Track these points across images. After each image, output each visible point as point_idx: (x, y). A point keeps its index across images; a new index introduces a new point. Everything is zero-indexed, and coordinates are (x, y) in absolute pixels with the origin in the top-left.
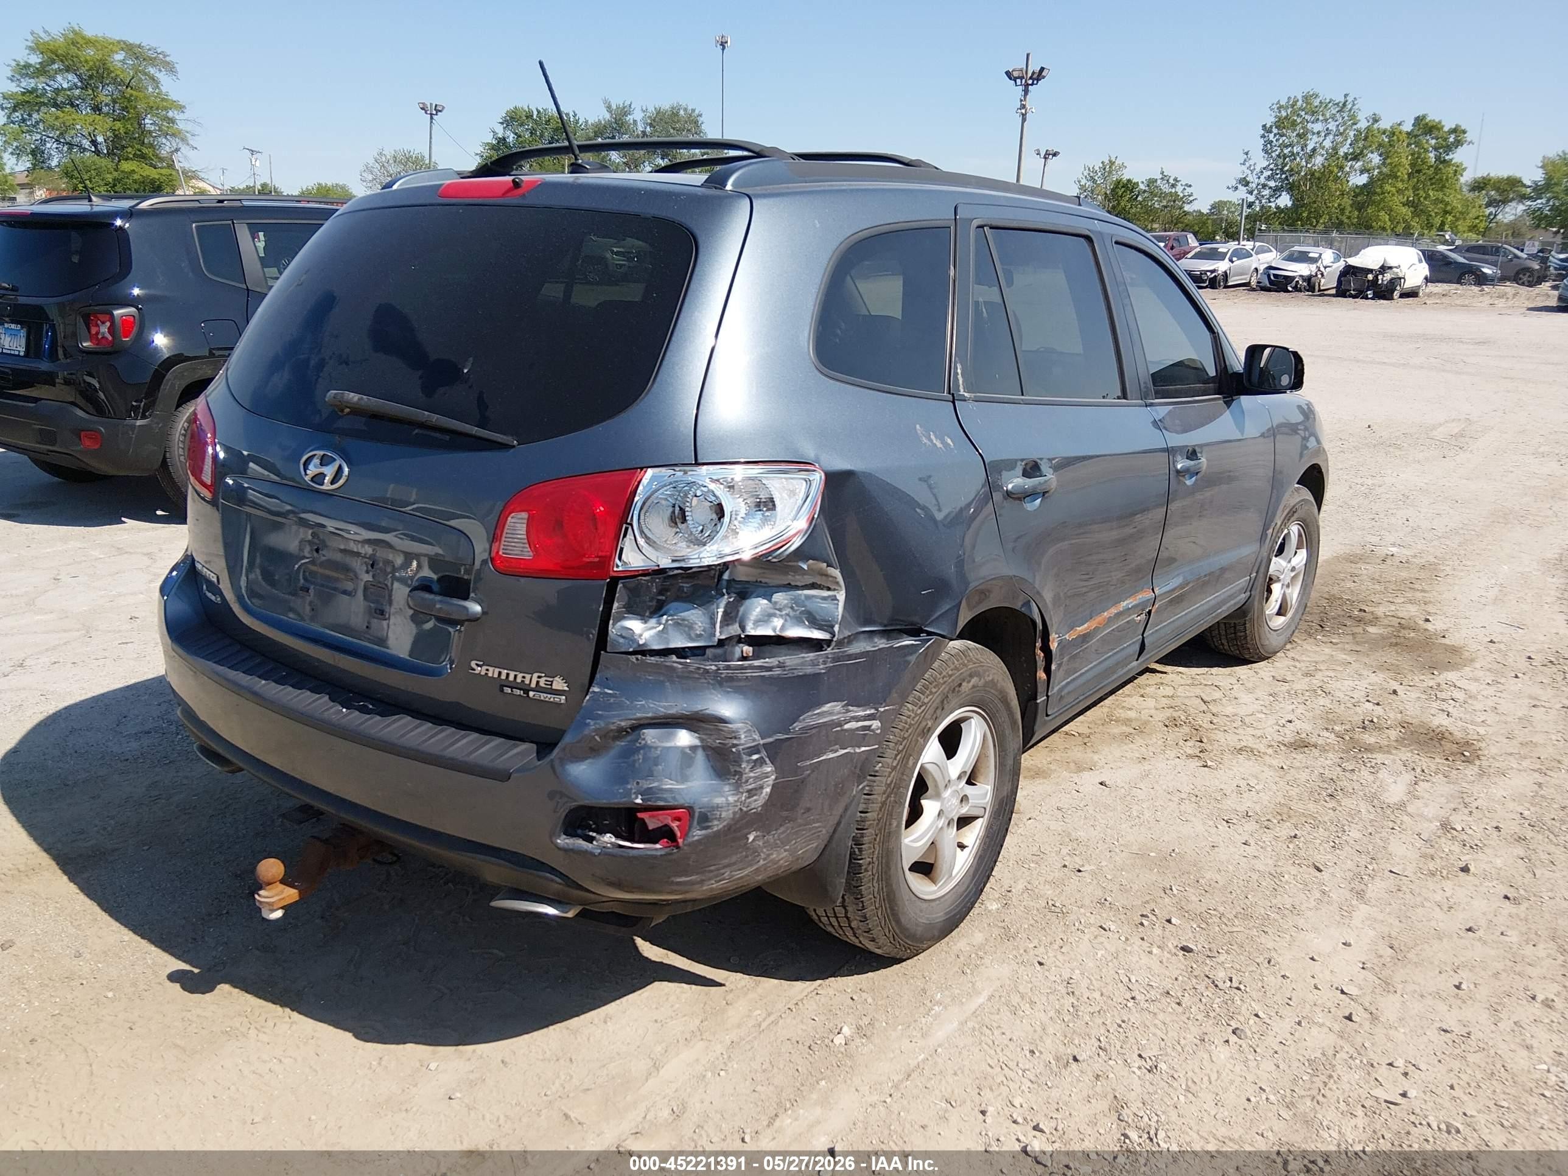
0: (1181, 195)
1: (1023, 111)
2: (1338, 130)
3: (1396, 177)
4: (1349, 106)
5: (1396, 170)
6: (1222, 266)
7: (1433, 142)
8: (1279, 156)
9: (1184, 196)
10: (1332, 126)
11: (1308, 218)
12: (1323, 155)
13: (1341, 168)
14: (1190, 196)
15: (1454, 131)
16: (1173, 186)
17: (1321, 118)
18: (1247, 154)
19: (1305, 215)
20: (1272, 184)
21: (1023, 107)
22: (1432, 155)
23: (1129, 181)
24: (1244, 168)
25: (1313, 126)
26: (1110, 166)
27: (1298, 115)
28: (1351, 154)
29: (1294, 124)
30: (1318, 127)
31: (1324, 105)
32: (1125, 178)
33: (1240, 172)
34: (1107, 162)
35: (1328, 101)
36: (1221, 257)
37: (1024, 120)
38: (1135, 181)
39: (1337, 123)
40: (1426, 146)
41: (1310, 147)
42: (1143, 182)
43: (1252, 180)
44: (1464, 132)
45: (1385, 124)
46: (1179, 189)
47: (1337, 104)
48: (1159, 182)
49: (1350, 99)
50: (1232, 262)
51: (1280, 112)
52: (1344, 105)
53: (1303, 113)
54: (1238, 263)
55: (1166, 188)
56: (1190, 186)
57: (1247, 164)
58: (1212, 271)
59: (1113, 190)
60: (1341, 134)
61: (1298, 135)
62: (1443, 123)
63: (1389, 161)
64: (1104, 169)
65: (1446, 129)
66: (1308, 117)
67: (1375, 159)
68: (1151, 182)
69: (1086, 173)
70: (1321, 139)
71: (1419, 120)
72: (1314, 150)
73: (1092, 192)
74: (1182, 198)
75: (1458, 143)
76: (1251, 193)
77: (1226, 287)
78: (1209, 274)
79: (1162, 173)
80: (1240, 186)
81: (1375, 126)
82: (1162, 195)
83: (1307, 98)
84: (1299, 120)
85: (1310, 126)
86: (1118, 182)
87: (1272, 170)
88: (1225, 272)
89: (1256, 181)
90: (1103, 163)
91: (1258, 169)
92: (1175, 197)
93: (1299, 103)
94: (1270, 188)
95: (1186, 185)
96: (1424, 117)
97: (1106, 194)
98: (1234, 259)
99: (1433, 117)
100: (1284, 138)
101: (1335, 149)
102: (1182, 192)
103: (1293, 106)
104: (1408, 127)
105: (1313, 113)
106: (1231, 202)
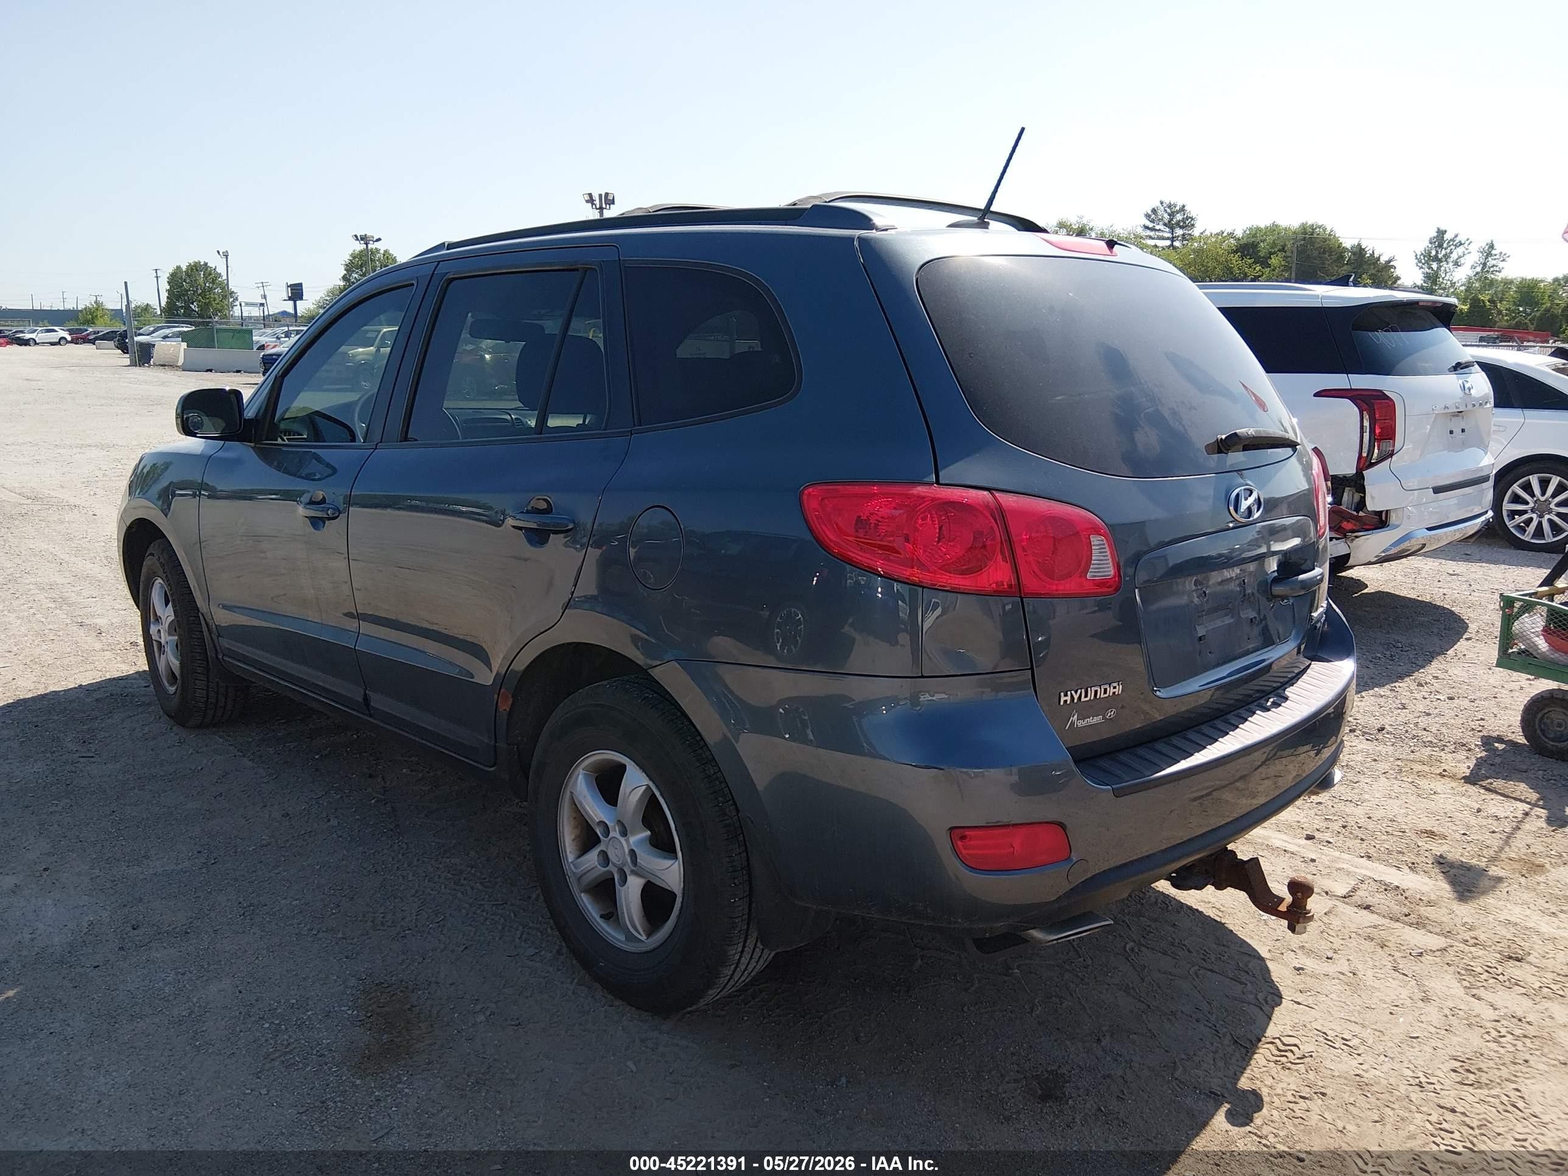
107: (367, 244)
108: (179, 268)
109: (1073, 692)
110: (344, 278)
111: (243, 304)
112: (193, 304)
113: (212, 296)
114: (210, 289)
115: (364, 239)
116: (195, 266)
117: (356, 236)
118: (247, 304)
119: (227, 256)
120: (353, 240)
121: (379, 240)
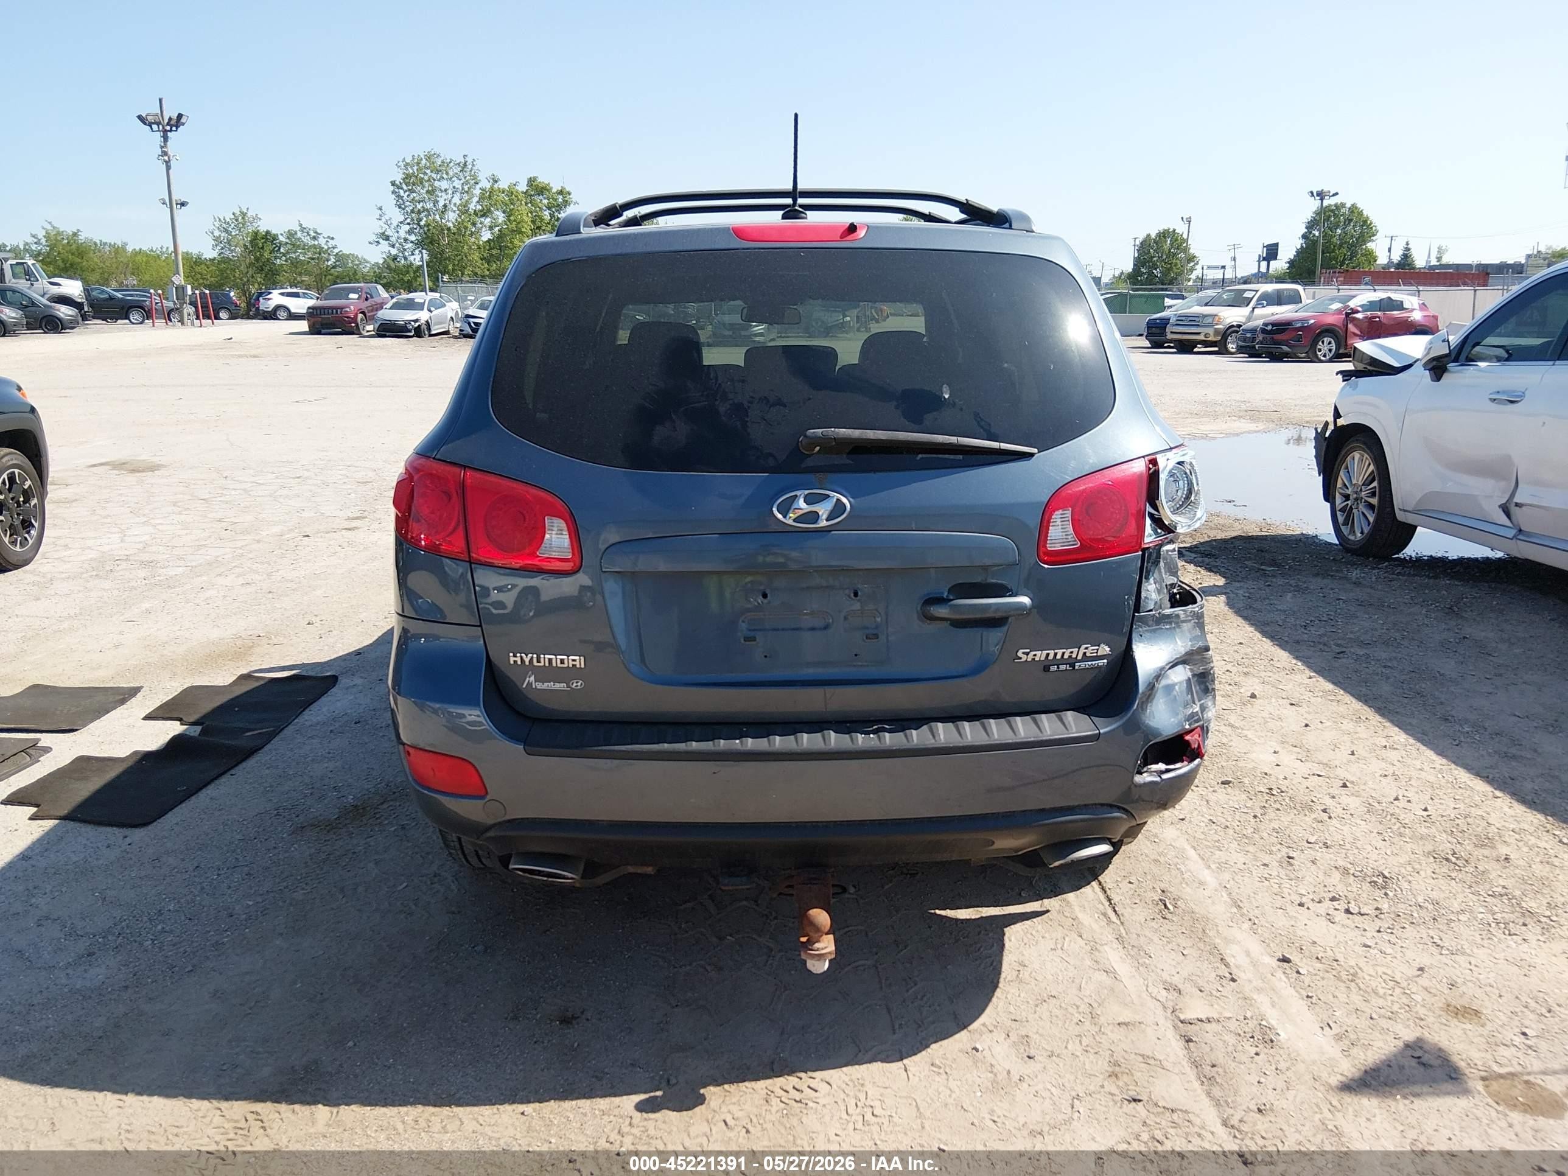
0: (326, 247)
1: (166, 158)
2: (463, 189)
3: (521, 232)
4: (470, 167)
5: (520, 226)
6: (423, 316)
7: (546, 202)
8: (412, 211)
9: (329, 248)
10: (457, 184)
11: (454, 270)
12: (454, 211)
13: (474, 224)
14: (334, 248)
15: (560, 192)
16: (314, 238)
17: (445, 176)
18: (381, 209)
19: (450, 267)
20: (413, 238)
21: (165, 153)
22: (547, 213)
23: (268, 232)
24: (381, 223)
25: (439, 183)
26: (241, 218)
27: (425, 173)
28: (481, 211)
29: (421, 181)
30: (444, 185)
31: (445, 164)
32: (263, 229)
33: (378, 227)
34: (238, 213)
35: (448, 161)
36: (420, 307)
37: (168, 168)
38: (274, 232)
39: (462, 182)
40: (540, 205)
41: (441, 203)
42: (282, 234)
43: (391, 234)
44: (569, 194)
45: (503, 185)
46: (322, 241)
47: (459, 164)
48: (299, 234)
49: (469, 160)
50: (431, 312)
51: (407, 169)
52: (465, 164)
53: (428, 171)
54: (436, 312)
55: (306, 240)
56: (333, 238)
57: (384, 220)
58: (416, 321)
59: (251, 242)
60: (467, 192)
61: (428, 192)
62: (551, 185)
63: (512, 218)
64: (237, 220)
65: (554, 190)
66: (434, 176)
67: (500, 217)
68: (291, 234)
69: (217, 224)
70: (450, 196)
71: (531, 182)
72: (445, 206)
73: (229, 242)
74: (327, 250)
75: (566, 203)
76: (393, 246)
77: (431, 335)
78: (413, 323)
79: (301, 225)
80: (381, 241)
81: (496, 186)
82: (305, 248)
83: (429, 157)
84: (426, 178)
85: (437, 184)
86: (256, 233)
87: (409, 224)
88: (427, 322)
89: (396, 234)
90: (234, 214)
91: (395, 224)
92: (320, 250)
93: (424, 161)
94: (412, 242)
95: (329, 237)
96: (535, 179)
97: (245, 245)
98: (432, 309)
99: (543, 179)
100: (415, 195)
101: (465, 205)
102: (326, 244)
103: (418, 164)
104: (523, 187)
105: (438, 171)
106: (353, 255)
107: (1322, 200)
108: (1149, 235)
109: (523, 655)
110: (1304, 237)
111: (1205, 267)
112: (1156, 269)
113: (1174, 261)
114: (1175, 254)
115: (1321, 195)
116: (1163, 233)
117: (1312, 193)
118: (1209, 267)
119: (1190, 222)
120: (1308, 196)
121: (1336, 194)
